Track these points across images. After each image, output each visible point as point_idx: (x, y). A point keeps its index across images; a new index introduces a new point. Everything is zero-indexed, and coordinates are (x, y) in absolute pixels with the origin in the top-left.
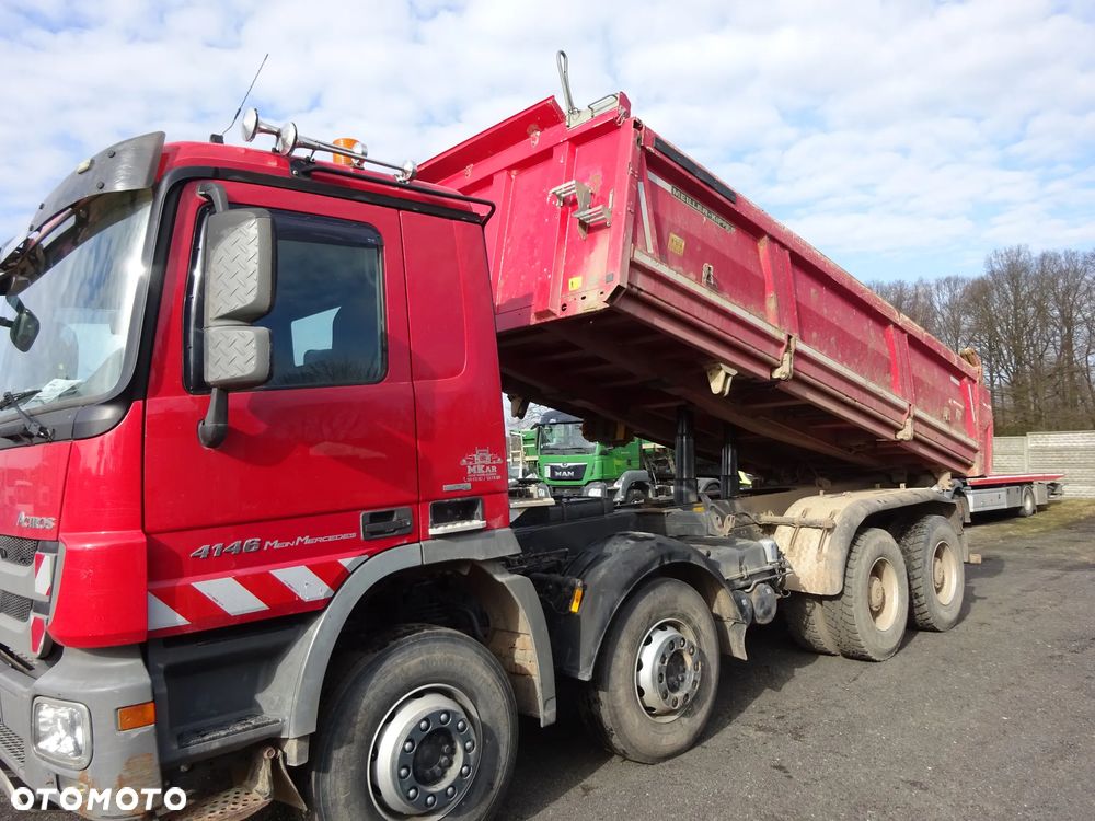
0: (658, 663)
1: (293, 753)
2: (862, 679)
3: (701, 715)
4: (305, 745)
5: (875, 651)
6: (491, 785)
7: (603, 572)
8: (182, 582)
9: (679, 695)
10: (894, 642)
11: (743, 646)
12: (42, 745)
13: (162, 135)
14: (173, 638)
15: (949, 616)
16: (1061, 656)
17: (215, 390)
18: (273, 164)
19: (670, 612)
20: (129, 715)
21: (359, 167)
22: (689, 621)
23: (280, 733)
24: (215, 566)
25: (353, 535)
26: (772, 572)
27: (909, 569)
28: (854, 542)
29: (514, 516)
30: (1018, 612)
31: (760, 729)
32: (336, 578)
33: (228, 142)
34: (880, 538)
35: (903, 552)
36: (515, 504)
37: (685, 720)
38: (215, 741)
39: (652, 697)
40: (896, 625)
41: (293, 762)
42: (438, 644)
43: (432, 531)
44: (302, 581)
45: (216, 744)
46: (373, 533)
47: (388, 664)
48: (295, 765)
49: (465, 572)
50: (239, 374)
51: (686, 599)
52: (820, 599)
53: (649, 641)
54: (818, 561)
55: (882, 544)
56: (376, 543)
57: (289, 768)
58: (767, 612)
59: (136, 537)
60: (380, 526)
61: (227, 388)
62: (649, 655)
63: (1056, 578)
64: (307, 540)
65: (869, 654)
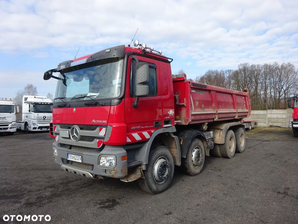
0: (196, 155)
1: (144, 168)
2: (228, 161)
3: (202, 166)
4: (146, 166)
5: (230, 156)
6: (171, 177)
7: (186, 136)
8: (130, 133)
9: (199, 162)
10: (233, 154)
11: (209, 153)
12: (100, 165)
13: (124, 46)
14: (129, 144)
15: (242, 149)
16: (267, 157)
17: (137, 97)
18: (139, 51)
19: (197, 145)
20: (123, 158)
21: (151, 52)
22: (200, 147)
23: (142, 163)
24: (135, 131)
25: (153, 126)
26: (212, 138)
27: (236, 139)
28: (227, 133)
29: (175, 124)
30: (255, 149)
31: (212, 170)
32: (151, 134)
33: (131, 47)
34: (231, 132)
35: (235, 135)
36: (175, 121)
37: (199, 167)
38: (133, 164)
39: (194, 162)
40: (234, 150)
41: (144, 169)
42: (163, 149)
43: (164, 126)
44: (146, 134)
45: (134, 165)
46: (156, 126)
47: (156, 152)
48: (144, 170)
49: (167, 135)
50: (143, 94)
51: (200, 143)
52: (219, 145)
53: (194, 151)
54: (219, 136)
55: (232, 133)
56: (156, 128)
57: (143, 170)
58: (212, 147)
59: (124, 125)
60: (157, 125)
61: (139, 97)
62: (194, 154)
63: (261, 143)
64: (147, 127)
65: (229, 157)
